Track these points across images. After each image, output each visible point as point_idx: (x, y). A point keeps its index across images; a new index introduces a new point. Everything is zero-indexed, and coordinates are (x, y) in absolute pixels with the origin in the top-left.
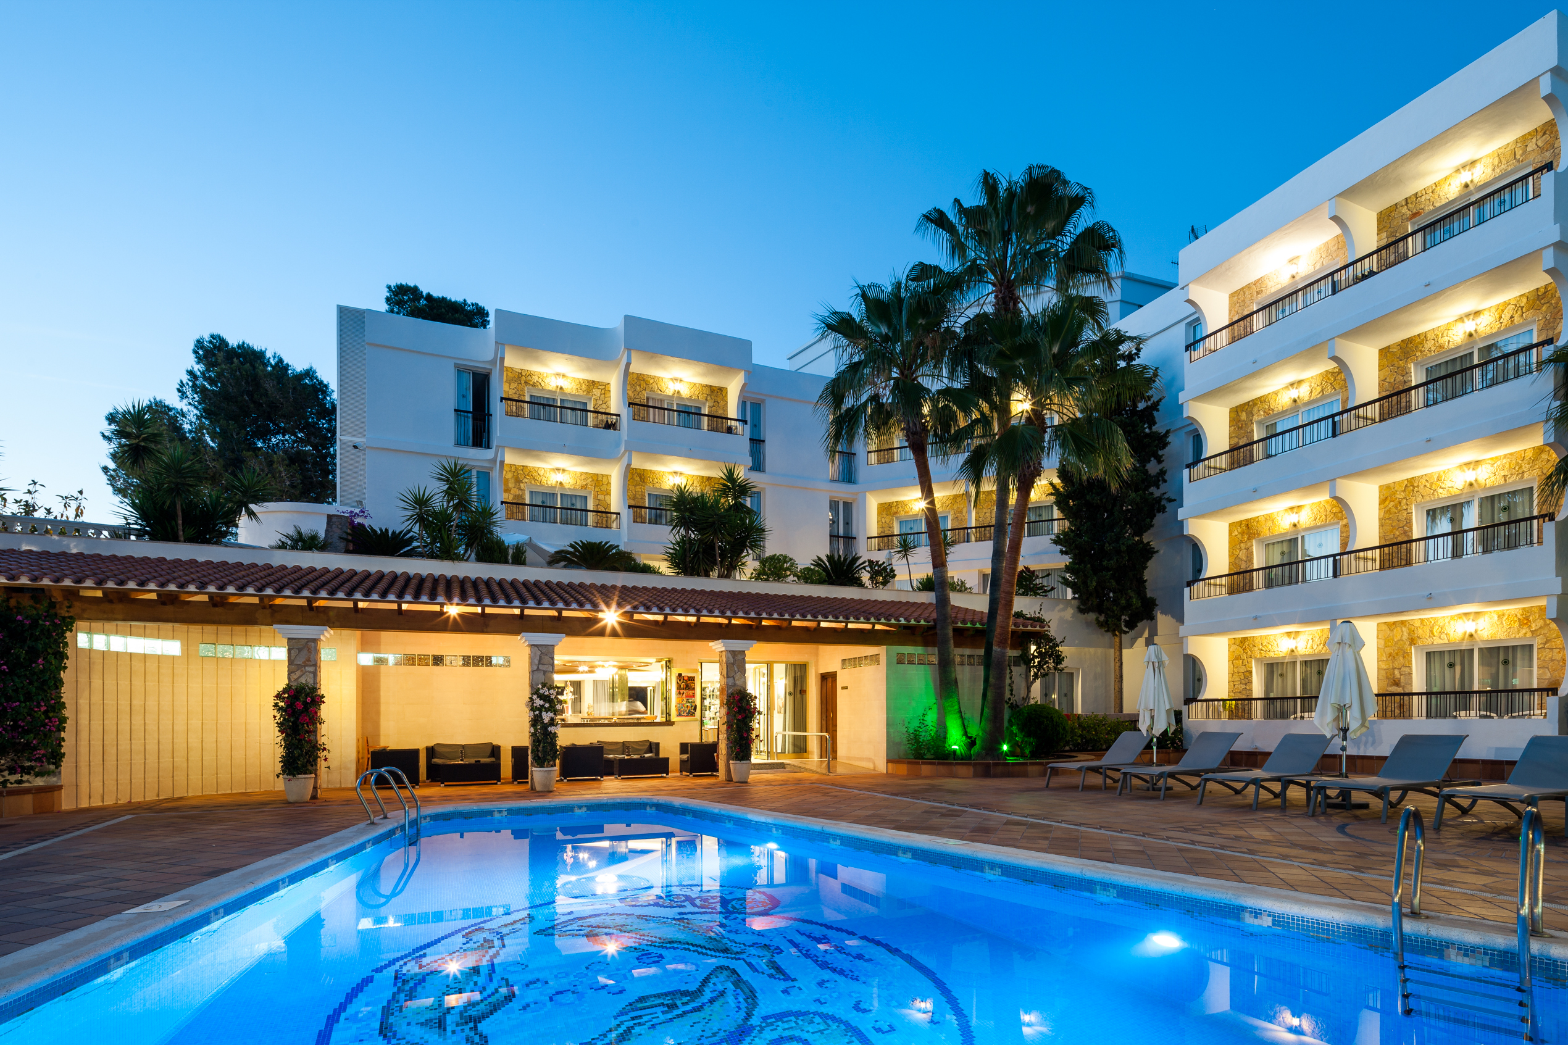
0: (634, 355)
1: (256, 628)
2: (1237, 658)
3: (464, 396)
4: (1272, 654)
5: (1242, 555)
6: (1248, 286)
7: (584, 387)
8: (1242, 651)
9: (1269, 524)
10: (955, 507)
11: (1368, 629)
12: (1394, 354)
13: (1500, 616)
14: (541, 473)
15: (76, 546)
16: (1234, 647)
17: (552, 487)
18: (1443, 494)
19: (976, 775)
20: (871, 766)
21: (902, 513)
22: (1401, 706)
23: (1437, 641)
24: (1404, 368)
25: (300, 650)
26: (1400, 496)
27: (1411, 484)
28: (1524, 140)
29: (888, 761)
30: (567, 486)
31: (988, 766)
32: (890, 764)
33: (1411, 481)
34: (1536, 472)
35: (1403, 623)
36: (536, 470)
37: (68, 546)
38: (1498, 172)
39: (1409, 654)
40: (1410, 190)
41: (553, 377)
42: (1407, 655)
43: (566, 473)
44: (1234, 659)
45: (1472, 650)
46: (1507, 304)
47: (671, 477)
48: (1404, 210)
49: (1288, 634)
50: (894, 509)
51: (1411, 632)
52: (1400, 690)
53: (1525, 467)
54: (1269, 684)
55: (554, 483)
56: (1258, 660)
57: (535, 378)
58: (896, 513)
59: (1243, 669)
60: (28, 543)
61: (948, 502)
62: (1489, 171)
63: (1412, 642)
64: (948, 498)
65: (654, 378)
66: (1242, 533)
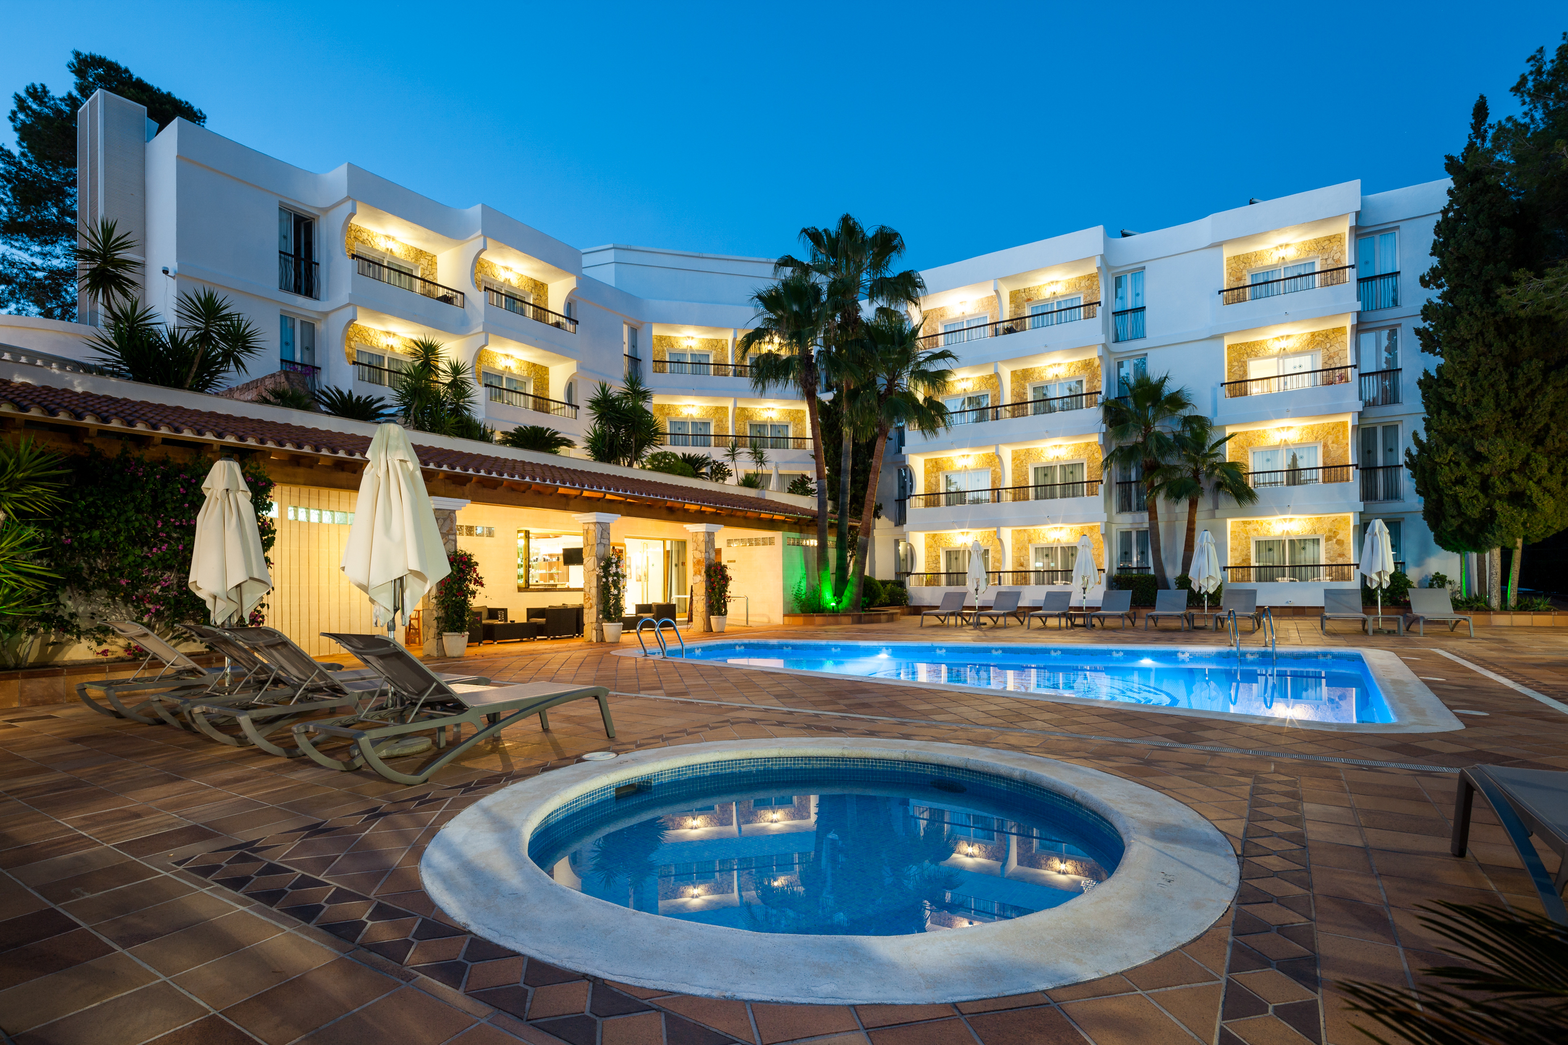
0: (489, 241)
1: (334, 493)
2: (931, 547)
3: (285, 237)
4: (952, 546)
5: (933, 480)
6: (935, 310)
7: (412, 254)
8: (933, 543)
9: (950, 463)
10: (717, 416)
11: (1007, 534)
12: (1018, 376)
13: (1071, 530)
14: (372, 334)
15: (80, 384)
16: (928, 540)
17: (382, 349)
18: (1044, 460)
19: (854, 623)
20: (766, 620)
21: (673, 415)
22: (1025, 578)
23: (1042, 542)
24: (1024, 385)
25: (445, 520)
26: (1023, 458)
27: (1028, 452)
28: (1080, 279)
29: (784, 615)
30: (397, 351)
31: (860, 616)
32: (786, 618)
33: (1028, 450)
34: (1086, 456)
35: (1025, 530)
36: (367, 330)
37: (71, 383)
38: (1068, 292)
39: (1028, 548)
40: (1026, 286)
41: (383, 239)
42: (1027, 549)
43: (396, 337)
44: (929, 547)
45: (1056, 548)
46: (1072, 364)
47: (503, 358)
48: (1023, 295)
49: (963, 533)
50: (666, 411)
51: (1029, 536)
52: (1023, 569)
53: (1082, 452)
54: (949, 564)
55: (384, 346)
56: (943, 548)
57: (365, 236)
58: (669, 414)
59: (934, 554)
60: (22, 374)
61: (711, 412)
62: (1064, 289)
63: (1030, 541)
64: (711, 408)
65: (488, 262)
66: (933, 467)
